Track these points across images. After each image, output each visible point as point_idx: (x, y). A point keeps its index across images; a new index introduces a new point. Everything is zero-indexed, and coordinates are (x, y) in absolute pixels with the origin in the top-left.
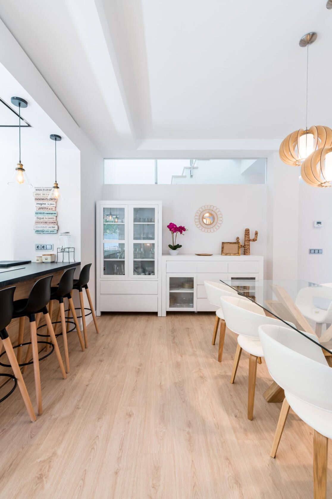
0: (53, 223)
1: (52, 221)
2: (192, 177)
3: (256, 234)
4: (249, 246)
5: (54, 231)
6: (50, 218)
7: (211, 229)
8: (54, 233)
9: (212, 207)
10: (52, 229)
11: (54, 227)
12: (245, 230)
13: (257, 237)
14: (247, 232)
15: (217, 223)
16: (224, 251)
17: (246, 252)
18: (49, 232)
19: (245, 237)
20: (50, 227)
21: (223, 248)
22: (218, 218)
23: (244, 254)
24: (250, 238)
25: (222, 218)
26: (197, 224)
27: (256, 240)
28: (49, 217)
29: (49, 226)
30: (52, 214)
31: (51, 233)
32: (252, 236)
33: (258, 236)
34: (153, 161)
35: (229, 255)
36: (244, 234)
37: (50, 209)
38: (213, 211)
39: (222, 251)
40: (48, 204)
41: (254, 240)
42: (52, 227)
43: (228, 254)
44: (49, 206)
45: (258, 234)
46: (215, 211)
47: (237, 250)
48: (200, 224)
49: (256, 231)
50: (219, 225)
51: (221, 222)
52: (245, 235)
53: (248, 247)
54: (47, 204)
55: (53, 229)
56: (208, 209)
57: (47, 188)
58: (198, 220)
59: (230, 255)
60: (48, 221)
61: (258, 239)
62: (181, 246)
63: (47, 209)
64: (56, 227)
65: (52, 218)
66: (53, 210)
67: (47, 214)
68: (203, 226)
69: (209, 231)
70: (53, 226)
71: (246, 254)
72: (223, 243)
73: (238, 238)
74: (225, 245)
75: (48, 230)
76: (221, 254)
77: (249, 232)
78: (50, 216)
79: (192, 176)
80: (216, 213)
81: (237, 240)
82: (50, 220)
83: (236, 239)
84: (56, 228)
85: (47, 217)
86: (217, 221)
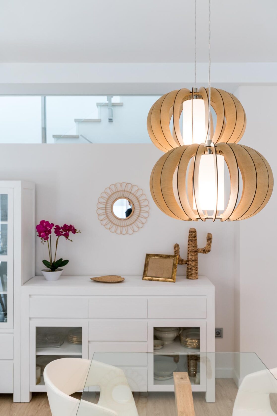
2: (112, 122)
3: (209, 239)
4: (197, 262)
7: (129, 227)
9: (130, 186)
12: (188, 232)
13: (209, 245)
14: (193, 234)
15: (139, 216)
16: (149, 273)
17: (190, 274)
19: (189, 244)
21: (146, 265)
22: (140, 208)
23: (188, 278)
24: (198, 247)
25: (149, 207)
26: (102, 217)
27: (209, 251)
32: (201, 243)
33: (213, 244)
34: (39, 99)
35: (155, 280)
36: (187, 239)
38: (131, 193)
39: (145, 271)
41: (206, 251)
43: (154, 278)
45: (213, 240)
46: (135, 194)
47: (171, 271)
48: (108, 218)
49: (208, 234)
50: (144, 220)
51: (146, 215)
52: (189, 241)
53: (193, 265)
56: (122, 191)
58: (104, 211)
59: (158, 280)
61: (212, 249)
62: (66, 262)
68: (112, 223)
69: (124, 232)
71: (190, 277)
72: (148, 255)
73: (177, 246)
74: (151, 260)
76: (143, 277)
77: (195, 236)
79: (111, 120)
80: (137, 198)
81: (175, 249)
83: (173, 247)
86: (140, 213)
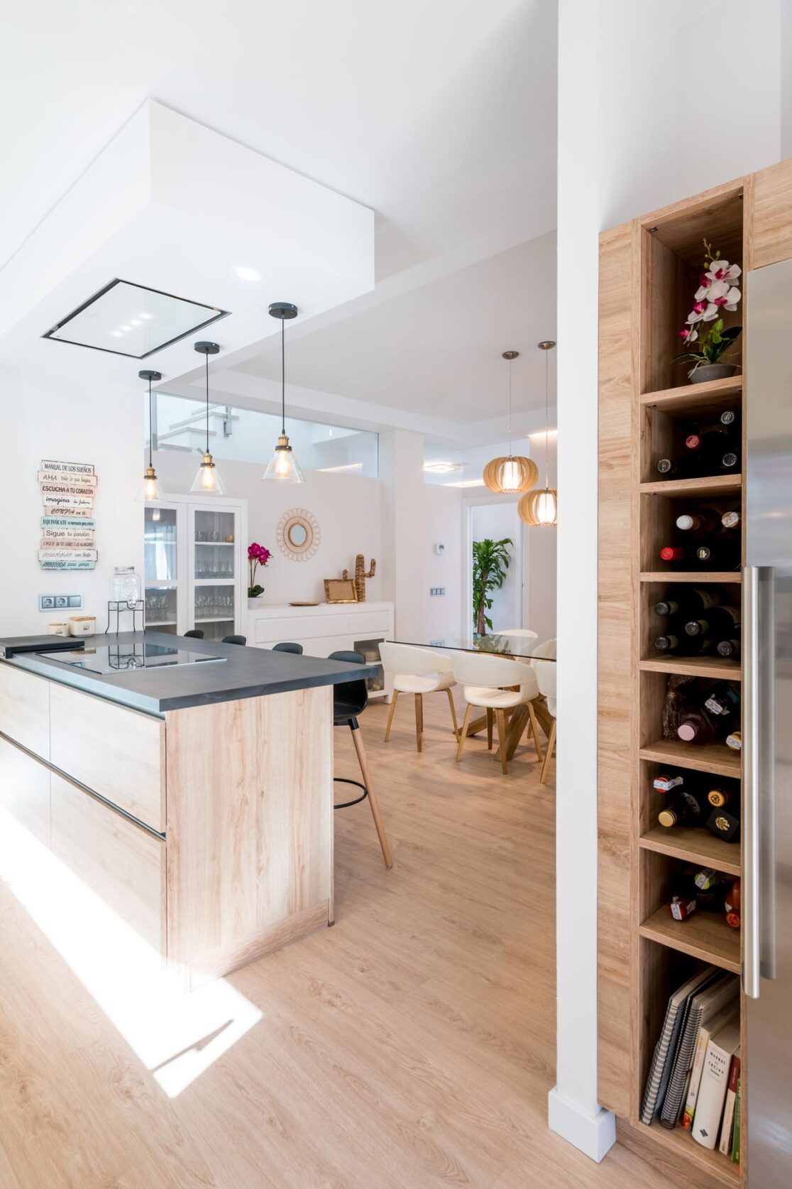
0: (85, 545)
1: (83, 542)
3: (373, 564)
4: (364, 586)
5: (88, 565)
6: (78, 535)
7: (304, 553)
8: (87, 567)
9: (304, 512)
10: (83, 559)
11: (89, 555)
12: (357, 557)
13: (373, 570)
14: (360, 559)
15: (311, 543)
16: (331, 597)
17: (360, 597)
18: (76, 567)
19: (357, 569)
20: (79, 555)
21: (327, 590)
22: (312, 535)
23: (359, 601)
24: (365, 571)
25: (320, 534)
26: (280, 545)
27: (374, 575)
28: (78, 532)
29: (79, 552)
30: (83, 524)
31: (81, 567)
32: (367, 569)
33: (376, 569)
35: (340, 603)
36: (355, 564)
37: (79, 513)
38: (305, 519)
39: (328, 596)
40: (75, 502)
41: (371, 575)
42: (84, 555)
43: (339, 601)
44: (76, 505)
45: (376, 565)
46: (308, 521)
47: (352, 593)
48: (286, 544)
49: (372, 560)
50: (315, 547)
51: (317, 542)
52: (357, 566)
53: (362, 587)
54: (73, 502)
55: (86, 559)
56: (298, 517)
57: (74, 465)
58: (282, 537)
60: (74, 541)
61: (376, 573)
62: (263, 590)
63: (73, 512)
64: (93, 553)
65: (83, 535)
66: (86, 516)
67: (72, 523)
68: (289, 549)
69: (303, 559)
70: (87, 552)
71: (361, 600)
72: (325, 582)
73: (345, 572)
74: (329, 585)
75: (74, 563)
76: (327, 601)
77: (363, 562)
78: (80, 529)
80: (310, 525)
82: (80, 537)
83: (342, 573)
84: (93, 558)
85: (72, 532)
86: (312, 539)
